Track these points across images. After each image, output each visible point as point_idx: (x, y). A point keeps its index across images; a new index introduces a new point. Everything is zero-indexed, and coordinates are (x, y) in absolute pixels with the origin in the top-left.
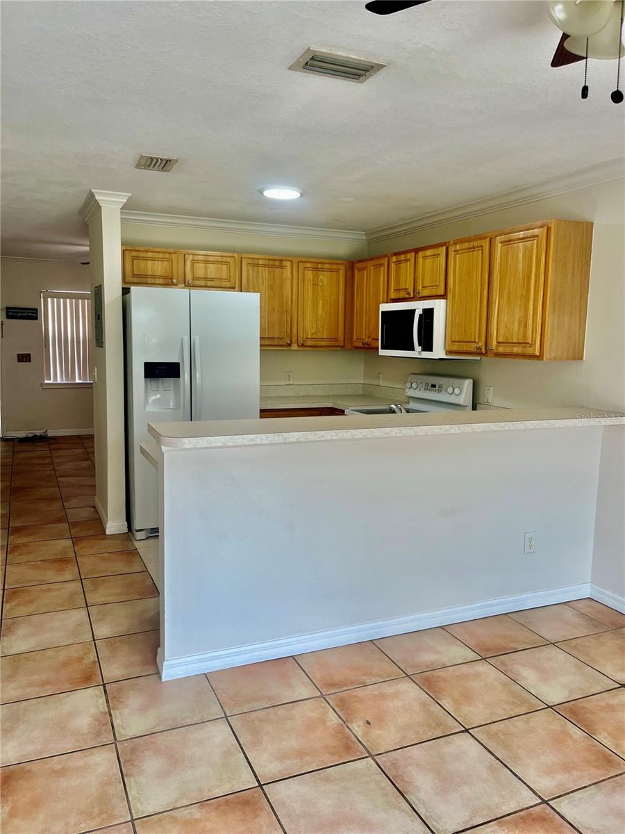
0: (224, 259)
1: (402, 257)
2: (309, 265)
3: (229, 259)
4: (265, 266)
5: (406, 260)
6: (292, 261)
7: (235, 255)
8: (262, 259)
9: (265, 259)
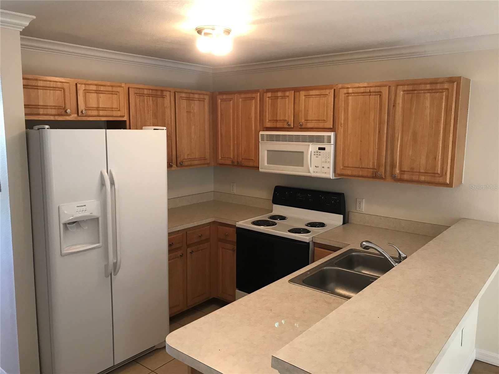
0: (114, 89)
1: (280, 94)
2: (183, 95)
3: (118, 89)
4: (149, 95)
5: (284, 97)
6: (170, 91)
7: (123, 85)
8: (147, 89)
9: (149, 89)
